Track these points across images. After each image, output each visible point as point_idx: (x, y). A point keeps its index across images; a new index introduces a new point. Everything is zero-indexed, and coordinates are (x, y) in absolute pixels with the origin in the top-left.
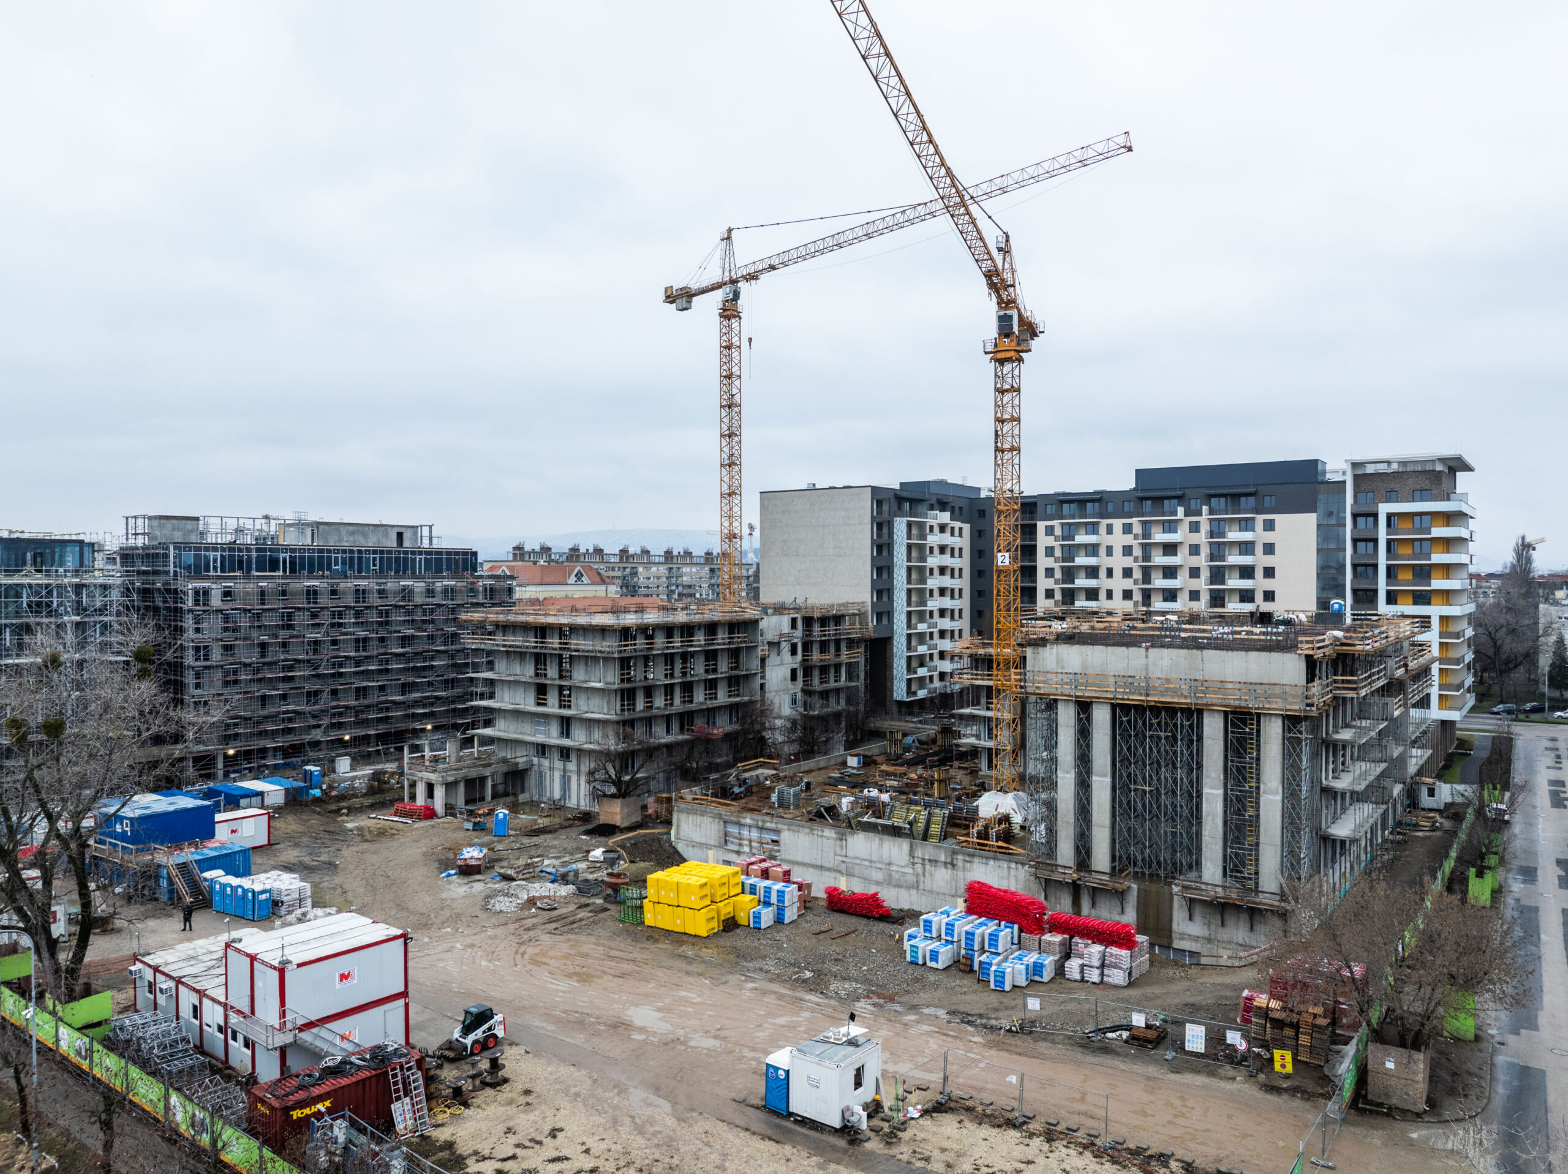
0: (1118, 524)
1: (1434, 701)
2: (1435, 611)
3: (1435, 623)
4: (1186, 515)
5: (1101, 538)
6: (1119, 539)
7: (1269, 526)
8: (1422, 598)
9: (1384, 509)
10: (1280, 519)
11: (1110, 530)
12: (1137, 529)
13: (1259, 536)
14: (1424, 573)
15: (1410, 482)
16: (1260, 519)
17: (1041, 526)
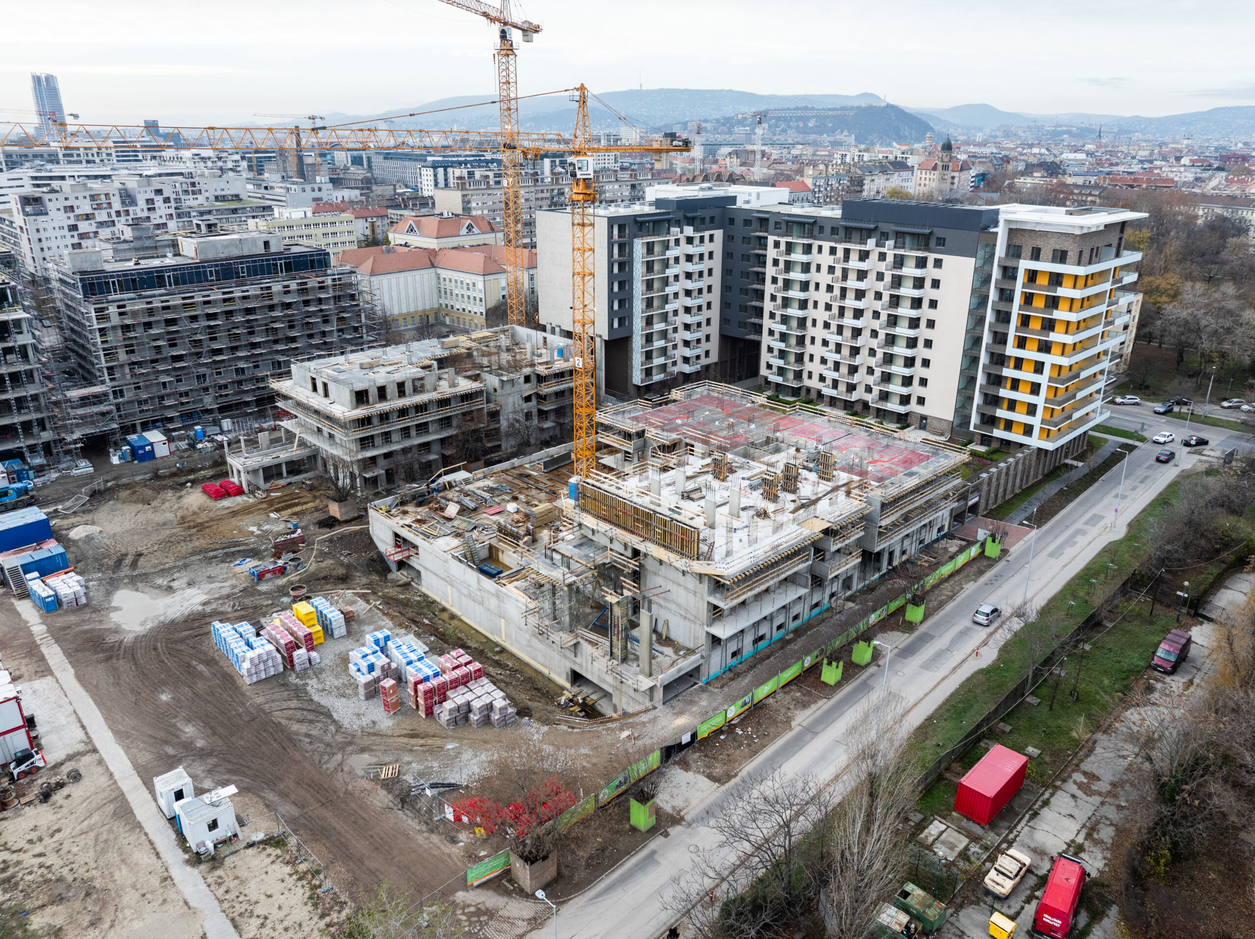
0: (826, 245)
1: (1036, 432)
2: (1049, 359)
3: (1047, 369)
4: (877, 245)
5: (814, 258)
6: (826, 260)
7: (938, 263)
8: (1045, 347)
9: (1025, 265)
10: (947, 259)
11: (820, 248)
12: (840, 254)
13: (930, 272)
14: (1049, 325)
15: (1052, 241)
16: (932, 257)
17: (771, 239)
